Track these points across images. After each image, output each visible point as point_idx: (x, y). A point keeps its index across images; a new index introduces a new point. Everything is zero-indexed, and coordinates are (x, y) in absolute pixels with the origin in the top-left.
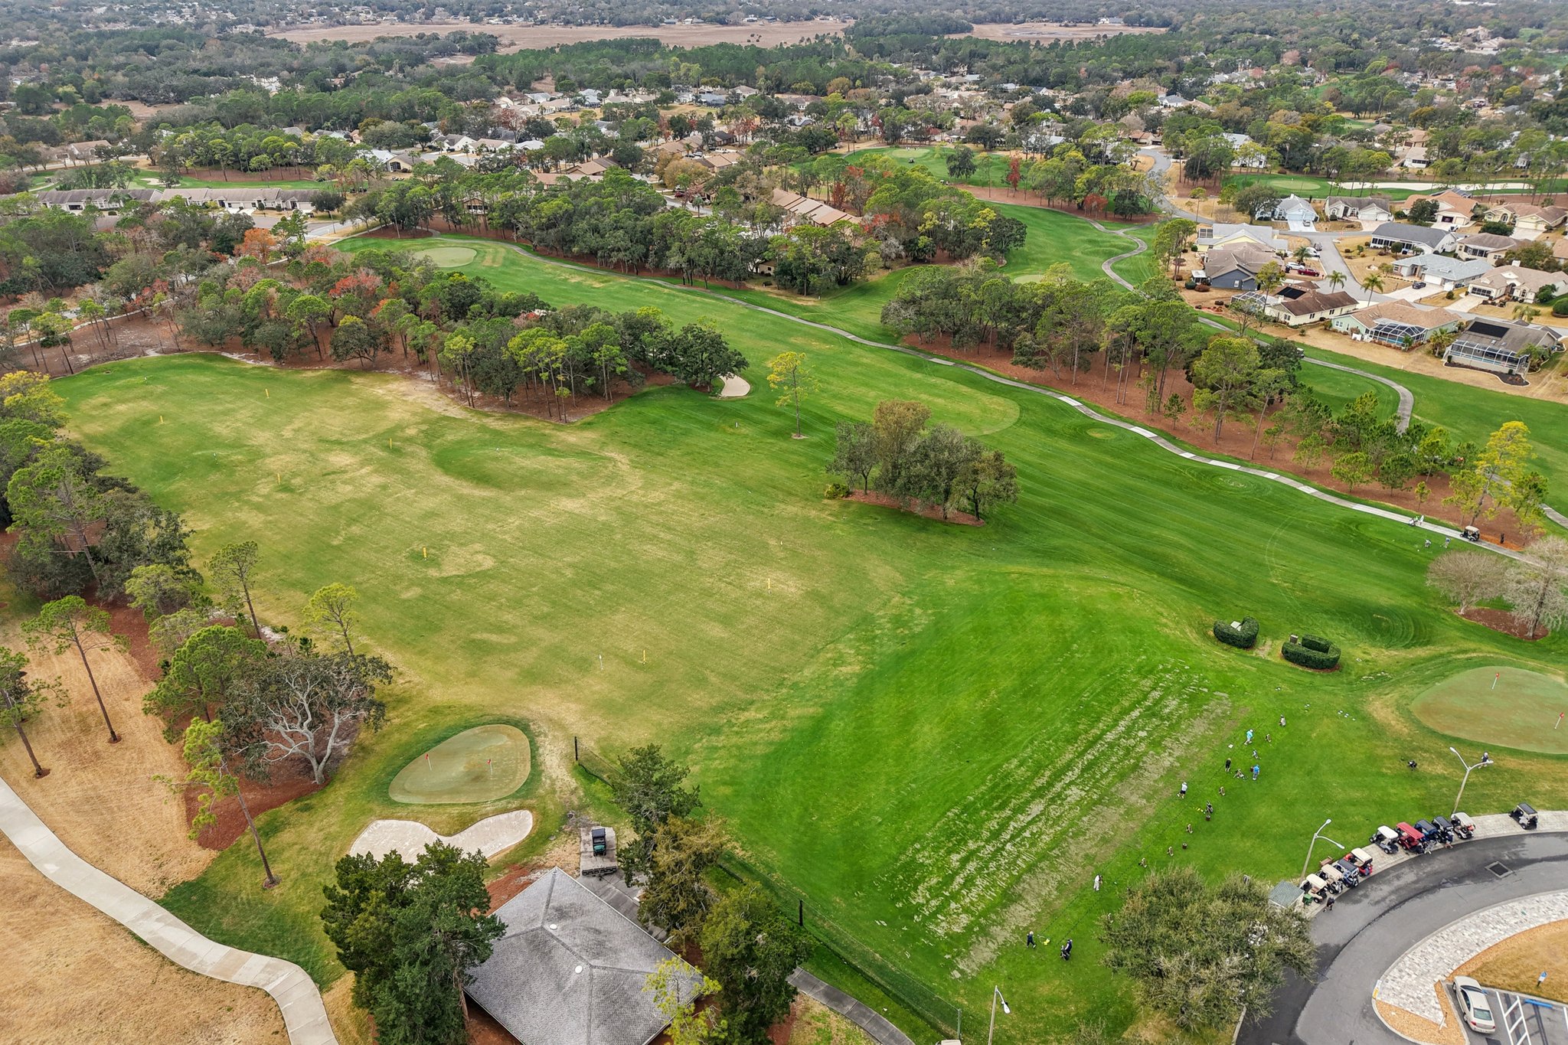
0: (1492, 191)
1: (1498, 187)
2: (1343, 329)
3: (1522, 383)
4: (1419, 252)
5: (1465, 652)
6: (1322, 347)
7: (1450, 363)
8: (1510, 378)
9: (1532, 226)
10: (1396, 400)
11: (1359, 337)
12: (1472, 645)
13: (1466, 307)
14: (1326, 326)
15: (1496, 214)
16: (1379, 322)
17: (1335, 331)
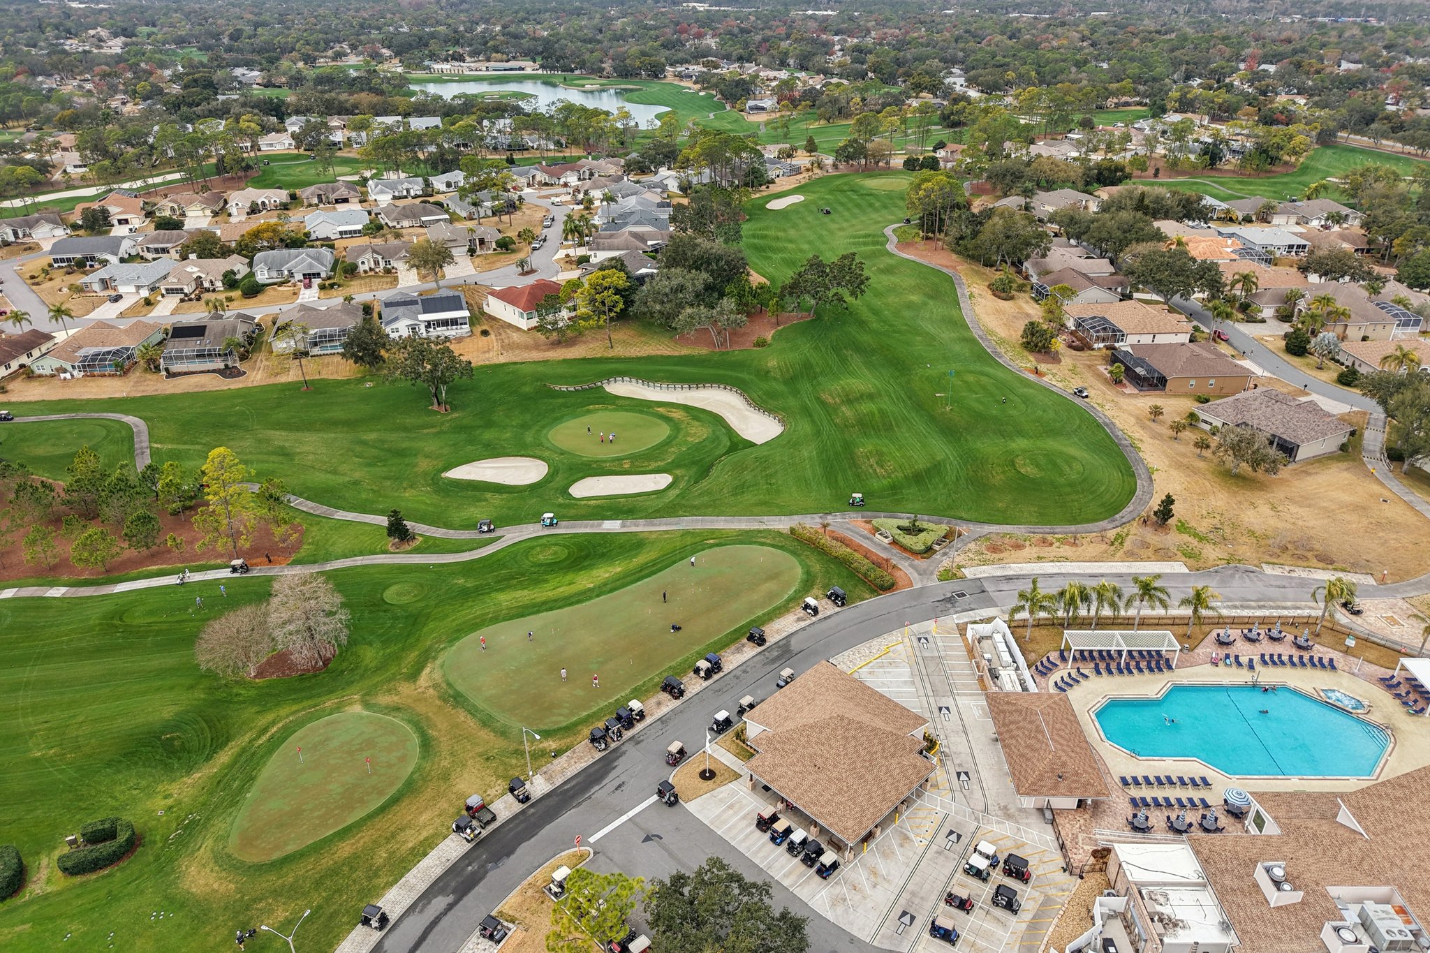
0: (154, 185)
1: (158, 180)
2: (47, 372)
3: (240, 374)
4: (104, 263)
5: (264, 730)
6: (33, 399)
7: (171, 375)
8: (228, 372)
9: (200, 213)
10: (129, 435)
11: (68, 376)
12: (270, 717)
13: (166, 311)
14: (27, 374)
15: (165, 209)
16: (81, 353)
17: (40, 376)
